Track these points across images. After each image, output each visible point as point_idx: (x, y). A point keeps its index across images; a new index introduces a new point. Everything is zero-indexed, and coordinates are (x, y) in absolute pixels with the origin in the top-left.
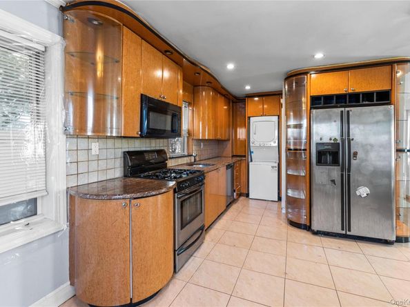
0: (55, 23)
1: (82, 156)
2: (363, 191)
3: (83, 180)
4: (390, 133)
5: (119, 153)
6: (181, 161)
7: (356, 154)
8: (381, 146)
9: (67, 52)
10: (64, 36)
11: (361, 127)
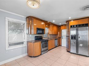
0: (25, 20)
1: (29, 37)
2: (81, 45)
3: (29, 40)
4: (87, 33)
5: (34, 37)
6: (46, 38)
7: (79, 37)
8: (85, 35)
9: (27, 23)
10: (26, 21)
11: (81, 31)
